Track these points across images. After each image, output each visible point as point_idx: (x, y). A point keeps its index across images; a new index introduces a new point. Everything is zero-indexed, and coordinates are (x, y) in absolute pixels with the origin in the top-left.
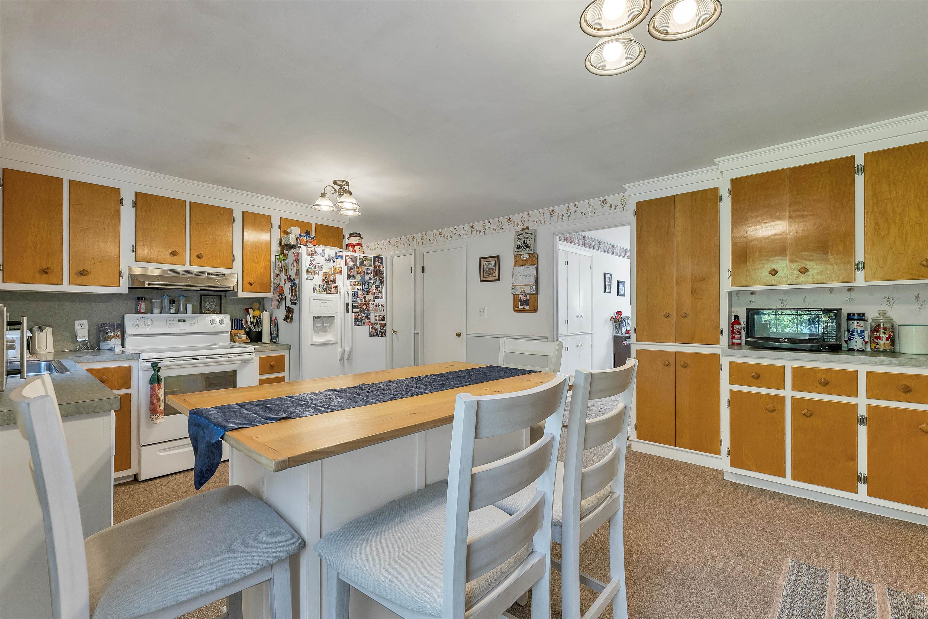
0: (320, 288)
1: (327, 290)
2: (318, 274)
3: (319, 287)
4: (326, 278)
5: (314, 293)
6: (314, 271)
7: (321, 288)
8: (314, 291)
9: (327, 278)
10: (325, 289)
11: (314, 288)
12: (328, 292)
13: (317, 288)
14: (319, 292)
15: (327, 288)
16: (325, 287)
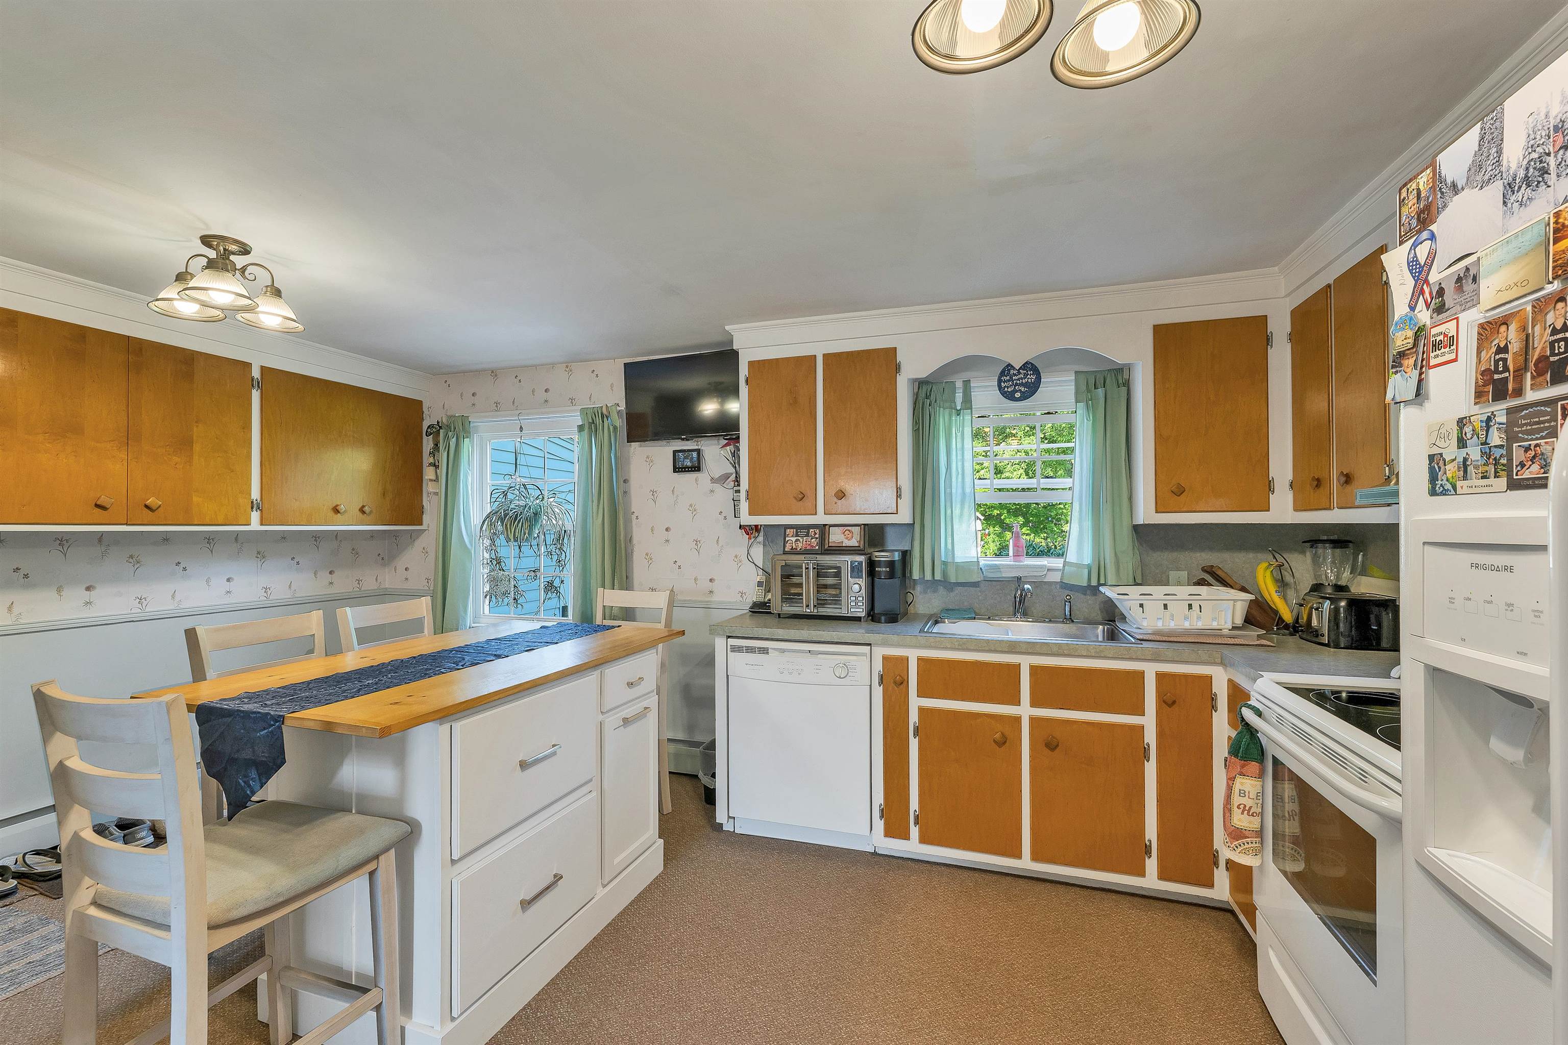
0: (1463, 453)
1: (1518, 455)
2: (1452, 341)
3: (1462, 443)
4: (1505, 350)
5: (1433, 493)
6: (1434, 331)
7: (1474, 453)
8: (1433, 478)
9: (1515, 346)
10: (1497, 453)
11: (1431, 458)
12: (1527, 475)
13: (1451, 451)
14: (1459, 484)
15: (1511, 438)
16: (1496, 438)
